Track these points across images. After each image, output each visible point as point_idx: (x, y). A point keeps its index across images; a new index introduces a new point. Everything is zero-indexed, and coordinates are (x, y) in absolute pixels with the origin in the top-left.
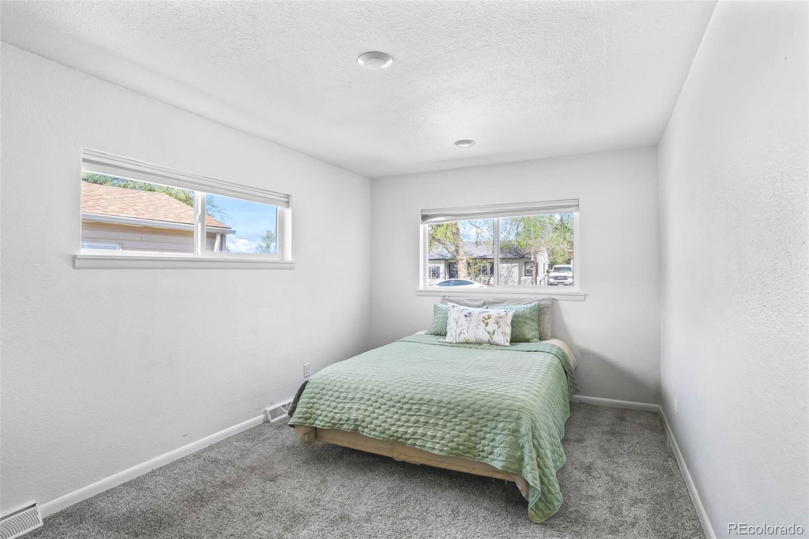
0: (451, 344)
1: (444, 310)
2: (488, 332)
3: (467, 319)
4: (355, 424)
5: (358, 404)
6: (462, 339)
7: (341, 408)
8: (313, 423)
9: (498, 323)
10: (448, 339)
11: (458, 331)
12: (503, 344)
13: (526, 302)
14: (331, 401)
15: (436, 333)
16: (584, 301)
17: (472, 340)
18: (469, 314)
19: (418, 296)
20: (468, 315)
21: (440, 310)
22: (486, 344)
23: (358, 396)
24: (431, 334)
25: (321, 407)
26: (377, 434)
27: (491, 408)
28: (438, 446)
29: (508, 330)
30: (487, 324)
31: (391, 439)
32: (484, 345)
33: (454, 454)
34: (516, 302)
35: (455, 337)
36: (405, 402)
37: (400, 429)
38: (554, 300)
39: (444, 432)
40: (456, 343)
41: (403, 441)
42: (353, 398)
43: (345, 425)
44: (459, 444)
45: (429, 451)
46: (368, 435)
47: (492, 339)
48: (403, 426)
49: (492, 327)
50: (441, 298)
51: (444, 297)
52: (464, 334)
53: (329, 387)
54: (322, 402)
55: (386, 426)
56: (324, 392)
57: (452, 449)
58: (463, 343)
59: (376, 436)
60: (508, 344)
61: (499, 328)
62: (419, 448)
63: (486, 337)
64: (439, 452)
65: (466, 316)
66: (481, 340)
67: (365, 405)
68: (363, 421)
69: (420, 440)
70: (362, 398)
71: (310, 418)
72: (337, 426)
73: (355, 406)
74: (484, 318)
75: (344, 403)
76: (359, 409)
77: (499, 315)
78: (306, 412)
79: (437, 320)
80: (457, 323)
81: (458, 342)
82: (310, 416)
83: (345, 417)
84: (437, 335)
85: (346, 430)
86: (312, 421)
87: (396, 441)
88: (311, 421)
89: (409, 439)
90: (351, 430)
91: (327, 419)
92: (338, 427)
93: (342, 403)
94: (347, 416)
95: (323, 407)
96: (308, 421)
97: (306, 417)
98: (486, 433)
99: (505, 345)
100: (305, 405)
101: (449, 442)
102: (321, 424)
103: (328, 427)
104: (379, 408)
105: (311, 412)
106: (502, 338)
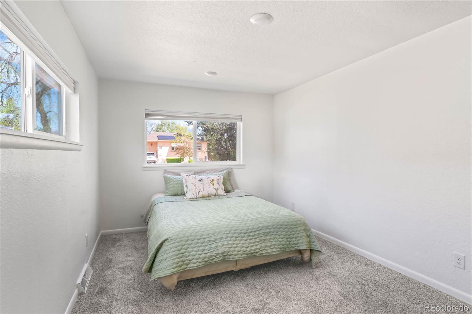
0: (192, 199)
1: (175, 179)
2: (215, 189)
3: (201, 182)
4: (223, 256)
5: (220, 243)
6: (200, 195)
7: (209, 249)
8: (186, 268)
9: (218, 183)
10: (189, 195)
11: (197, 191)
12: (223, 195)
13: (219, 171)
14: (199, 247)
15: (174, 194)
16: (244, 168)
17: (207, 194)
18: (201, 179)
19: (144, 171)
20: (201, 180)
21: (171, 179)
22: (212, 196)
23: (218, 237)
24: (171, 196)
25: (191, 254)
26: (240, 256)
27: (292, 222)
28: (274, 250)
29: (223, 187)
30: (213, 184)
31: (248, 256)
32: (211, 197)
33: (281, 251)
34: (214, 171)
35: (195, 195)
36: (250, 232)
37: (253, 248)
38: (232, 169)
39: (275, 241)
40: (197, 198)
41: (255, 254)
42: (216, 240)
43: (215, 259)
44: (283, 245)
45: (270, 254)
46: (233, 259)
47: (217, 193)
48: (253, 246)
49: (216, 186)
50: (163, 171)
51: (165, 170)
52: (201, 192)
53: (192, 238)
54: (191, 249)
55: (244, 249)
56: (189, 242)
57: (281, 248)
58: (201, 198)
59: (239, 258)
60: (225, 194)
61: (219, 186)
62: (264, 255)
63: (214, 192)
64: (275, 253)
65: (200, 181)
66: (211, 194)
67: (226, 242)
68: (229, 251)
69: (265, 250)
70: (222, 238)
71: (183, 265)
72: (208, 262)
73: (220, 244)
74: (210, 181)
75: (210, 245)
76: (223, 245)
77: (217, 179)
78: (179, 262)
79: (173, 186)
80: (195, 186)
81: (197, 197)
82: (183, 263)
83: (214, 253)
84: (175, 195)
85: (217, 262)
86: (186, 266)
87: (252, 256)
88: (184, 266)
89: (258, 252)
90: (221, 260)
91: (200, 260)
92: (209, 263)
93: (208, 245)
94: (216, 252)
95: (194, 253)
96: (182, 268)
97: (180, 265)
98: (293, 235)
99: (224, 195)
100: (176, 257)
101: (279, 246)
102: (195, 265)
103: (202, 265)
104: (236, 240)
105: (183, 260)
106: (221, 192)
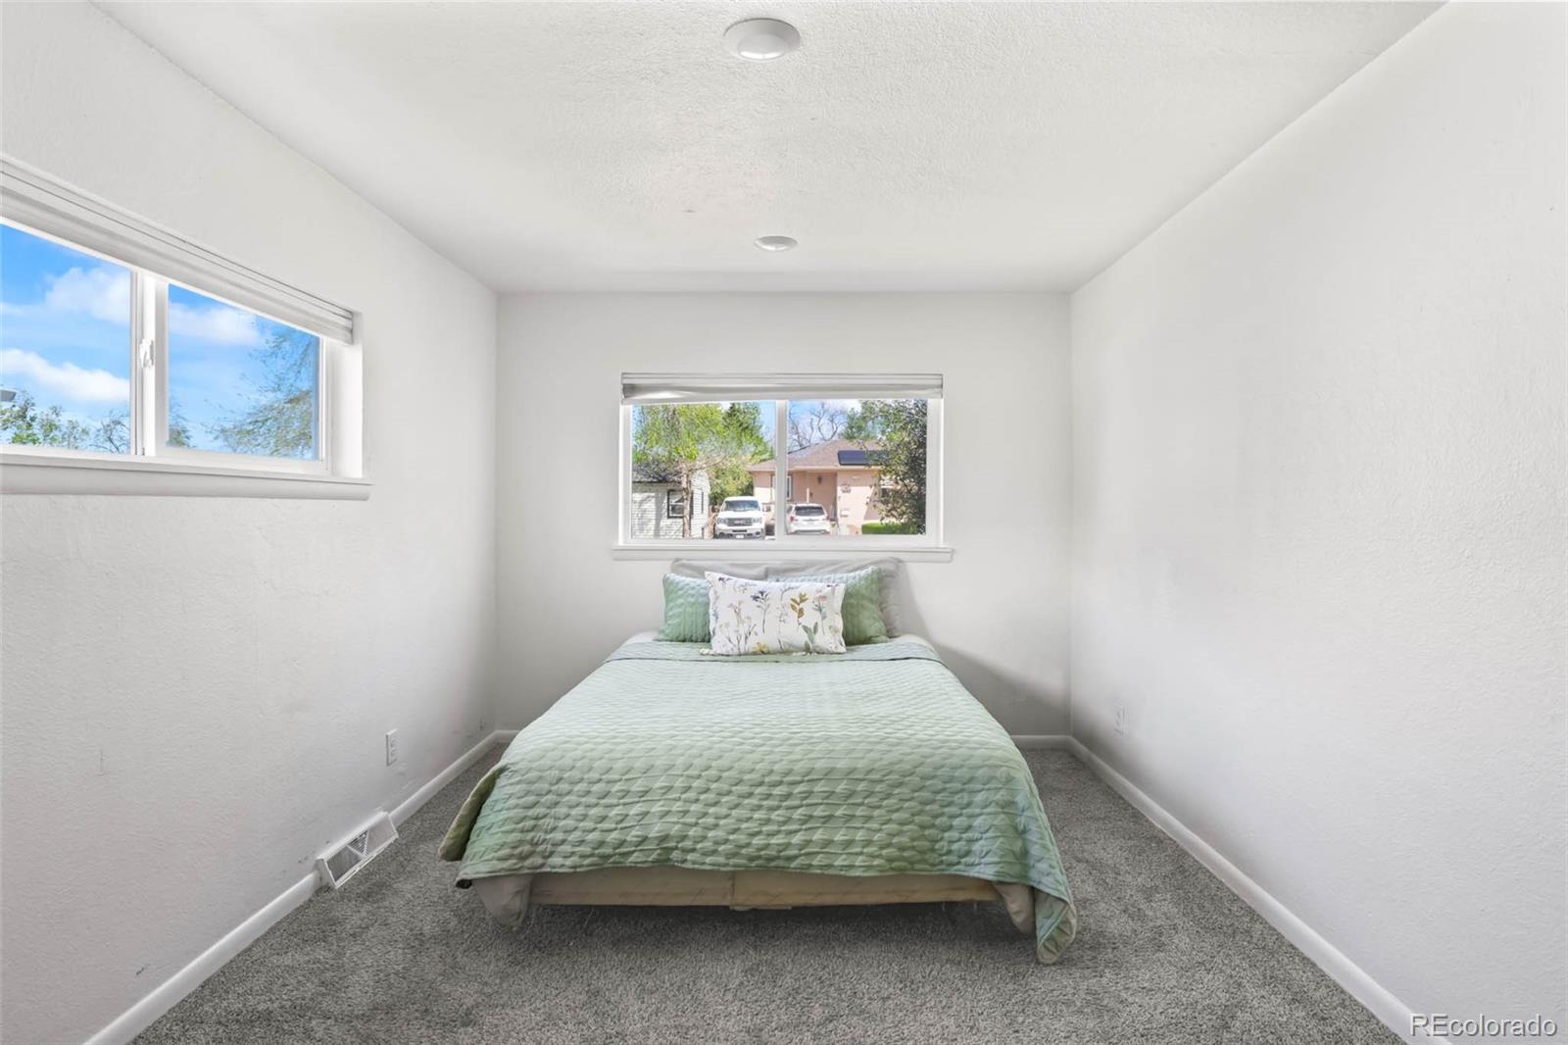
0: (726, 657)
1: (693, 588)
2: (806, 629)
3: (758, 603)
4: (662, 848)
5: (661, 803)
6: (752, 644)
7: (620, 818)
8: (542, 865)
9: (820, 610)
10: (718, 645)
11: (743, 631)
12: (835, 651)
13: (851, 568)
14: (588, 806)
15: (681, 638)
16: (949, 562)
17: (774, 645)
18: (762, 593)
19: (616, 560)
20: (760, 595)
21: (681, 589)
22: (797, 652)
23: (658, 784)
24: (671, 641)
25: (562, 823)
26: (721, 860)
27: (954, 768)
28: (859, 861)
29: (839, 624)
30: (801, 613)
31: (753, 865)
32: (794, 654)
33: (892, 869)
34: (833, 567)
35: (736, 642)
36: (777, 781)
37: (774, 841)
38: (900, 561)
39: (869, 829)
40: (740, 655)
41: (781, 863)
42: (647, 792)
43: (636, 854)
44: (902, 849)
45: (843, 873)
46: (696, 866)
47: (812, 641)
48: (779, 832)
49: (811, 618)
50: (669, 563)
51: (677, 560)
52: (756, 634)
53: (576, 774)
54: (562, 810)
55: (742, 838)
56: (564, 787)
57: (890, 860)
58: (755, 654)
59: (719, 865)
60: (843, 649)
61: (824, 618)
62: (819, 871)
63: (802, 638)
64: (863, 871)
65: (755, 598)
66: (790, 645)
67: (679, 803)
68: (684, 838)
69: (821, 855)
70: (670, 788)
71: (531, 854)
72: (612, 860)
73: (656, 808)
74: (793, 600)
75: (625, 804)
76: (667, 813)
77: (820, 594)
78: (521, 842)
79: (681, 610)
80: (738, 614)
81: (742, 651)
82: (532, 849)
83: (633, 836)
84: (684, 641)
85: (639, 865)
86: (540, 861)
87: (769, 867)
88: (537, 860)
89: (795, 857)
90: (652, 862)
91: (586, 849)
92: (614, 863)
93: (618, 805)
94: (639, 833)
95: (570, 823)
96: (527, 863)
97: (521, 853)
98: (953, 817)
99: (838, 651)
100: (513, 826)
101: (882, 848)
102: (568, 862)
103: (588, 866)
104: (715, 804)
105: (532, 839)
106: (830, 638)
